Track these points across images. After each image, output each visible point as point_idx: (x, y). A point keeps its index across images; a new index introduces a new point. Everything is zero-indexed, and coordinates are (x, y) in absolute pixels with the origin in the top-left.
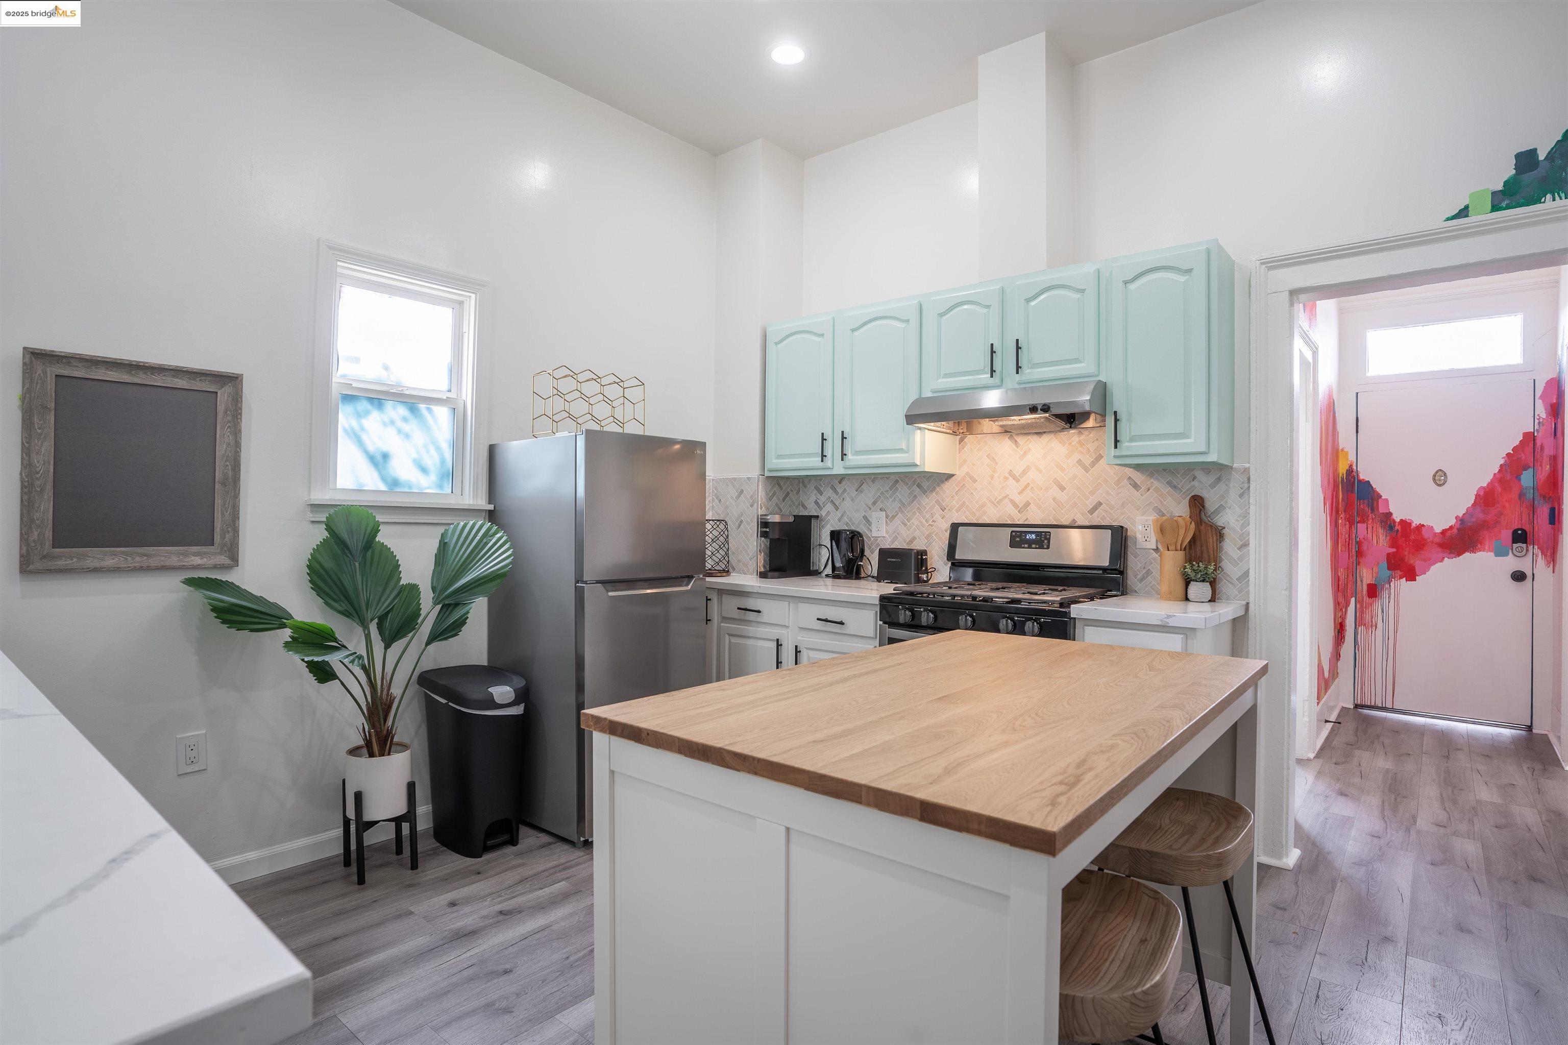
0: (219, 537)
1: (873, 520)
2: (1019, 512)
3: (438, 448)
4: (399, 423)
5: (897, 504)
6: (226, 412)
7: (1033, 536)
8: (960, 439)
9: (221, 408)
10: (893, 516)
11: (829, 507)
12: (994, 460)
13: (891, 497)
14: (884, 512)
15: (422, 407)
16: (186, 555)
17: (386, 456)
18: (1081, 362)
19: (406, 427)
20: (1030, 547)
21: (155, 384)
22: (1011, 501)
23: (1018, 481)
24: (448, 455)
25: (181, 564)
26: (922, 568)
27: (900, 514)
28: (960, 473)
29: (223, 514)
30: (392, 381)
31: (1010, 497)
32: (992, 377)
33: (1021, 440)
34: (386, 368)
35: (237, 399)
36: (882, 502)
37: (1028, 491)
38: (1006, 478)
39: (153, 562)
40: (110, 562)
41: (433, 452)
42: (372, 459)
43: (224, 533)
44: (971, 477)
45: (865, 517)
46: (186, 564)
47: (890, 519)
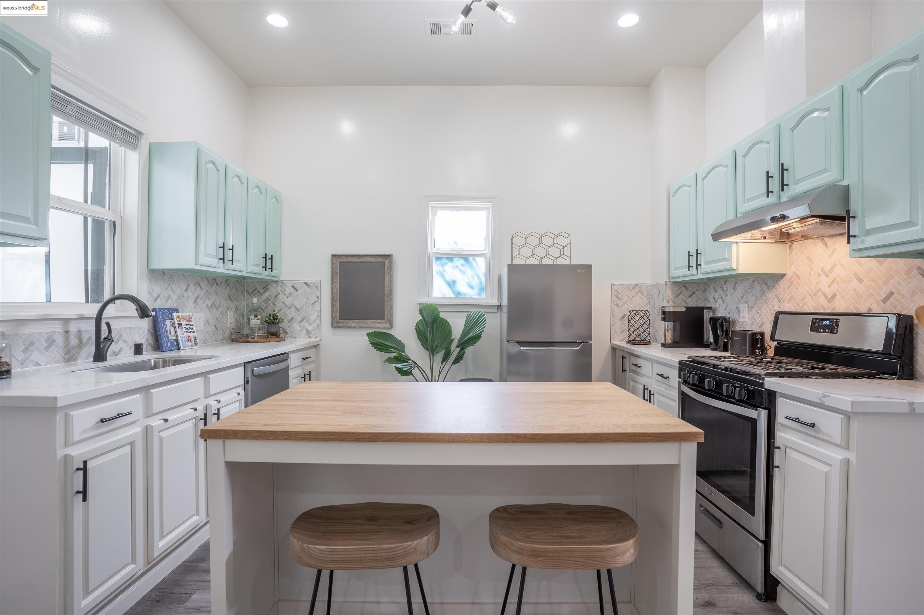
0: (386, 317)
1: (741, 310)
2: (828, 302)
3: (479, 277)
4: (460, 267)
5: (754, 298)
6: (387, 268)
7: (828, 323)
8: (789, 246)
9: (386, 268)
10: (752, 306)
11: (720, 301)
12: (811, 261)
13: (751, 292)
14: (747, 304)
15: (471, 258)
16: (376, 323)
17: (454, 282)
18: (828, 171)
19: (463, 269)
20: (824, 332)
21: (365, 261)
22: (823, 293)
23: (827, 276)
24: (483, 280)
25: (374, 326)
26: (757, 345)
27: (755, 305)
28: (789, 272)
29: (387, 308)
30: (458, 249)
31: (823, 289)
32: (769, 197)
33: (829, 241)
34: (456, 243)
35: (391, 263)
36: (746, 297)
37: (835, 284)
38: (819, 275)
39: (366, 325)
40: (353, 325)
41: (476, 279)
42: (448, 283)
43: (388, 315)
44: (797, 275)
45: (737, 308)
46: (375, 326)
47: (750, 308)
